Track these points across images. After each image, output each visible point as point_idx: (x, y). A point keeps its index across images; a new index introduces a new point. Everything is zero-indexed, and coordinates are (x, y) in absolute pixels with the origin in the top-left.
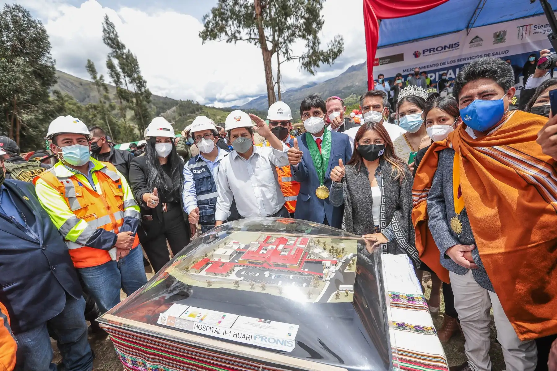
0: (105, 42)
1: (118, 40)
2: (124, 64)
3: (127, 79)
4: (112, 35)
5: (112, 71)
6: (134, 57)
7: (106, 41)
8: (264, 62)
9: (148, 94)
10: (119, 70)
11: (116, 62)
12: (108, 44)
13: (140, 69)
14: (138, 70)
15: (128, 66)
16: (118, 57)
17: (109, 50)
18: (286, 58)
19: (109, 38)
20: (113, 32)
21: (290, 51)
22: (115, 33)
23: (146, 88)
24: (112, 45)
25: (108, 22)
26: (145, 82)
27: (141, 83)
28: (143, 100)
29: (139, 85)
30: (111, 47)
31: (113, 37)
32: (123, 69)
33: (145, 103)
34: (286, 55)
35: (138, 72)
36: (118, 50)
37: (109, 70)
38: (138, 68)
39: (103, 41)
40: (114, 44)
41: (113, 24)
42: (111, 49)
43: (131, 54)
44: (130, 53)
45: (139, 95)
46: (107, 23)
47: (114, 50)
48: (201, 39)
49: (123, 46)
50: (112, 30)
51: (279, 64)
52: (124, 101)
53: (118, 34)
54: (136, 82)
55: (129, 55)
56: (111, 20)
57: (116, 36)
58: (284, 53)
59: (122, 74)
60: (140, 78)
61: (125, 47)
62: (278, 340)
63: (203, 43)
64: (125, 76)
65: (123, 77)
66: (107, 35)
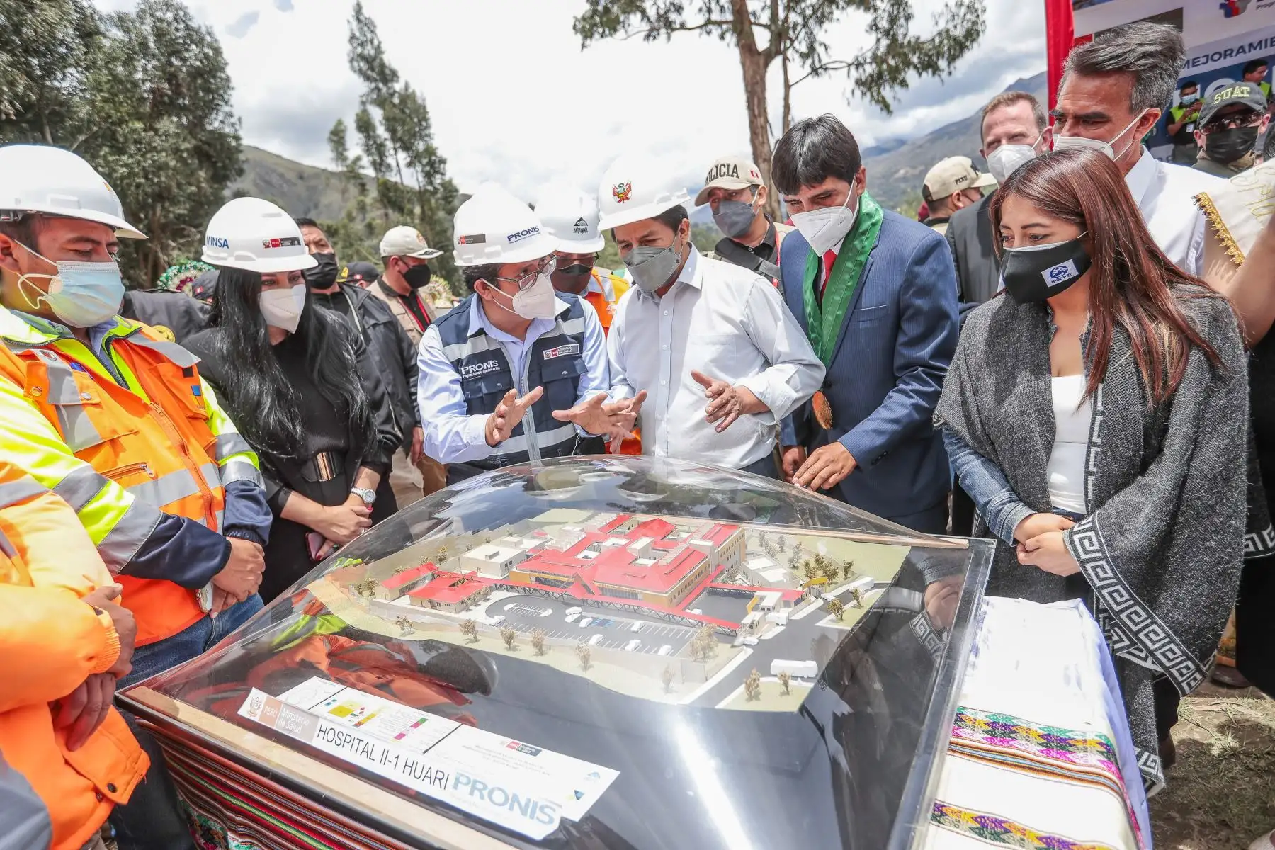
0: (353, 68)
1: (382, 60)
2: (394, 119)
3: (403, 157)
4: (368, 50)
5: (368, 137)
6: (420, 101)
7: (355, 64)
8: (746, 86)
9: (451, 191)
11: (377, 114)
12: (361, 72)
13: (432, 131)
14: (427, 132)
15: (403, 123)
16: (381, 102)
17: (362, 87)
18: (808, 69)
19: (362, 57)
20: (372, 42)
21: (820, 50)
22: (376, 43)
23: (447, 178)
24: (369, 72)
25: (362, 18)
26: (443, 161)
27: (431, 163)
28: (438, 208)
29: (428, 168)
30: (368, 78)
31: (372, 52)
32: (392, 131)
33: (441, 214)
34: (809, 61)
35: (428, 135)
36: (381, 85)
37: (361, 136)
38: (428, 127)
39: (348, 65)
40: (372, 69)
41: (372, 23)
42: (367, 83)
43: (414, 92)
44: (410, 91)
45: (428, 194)
46: (359, 20)
47: (373, 85)
48: (579, 37)
49: (394, 74)
50: (369, 36)
51: (787, 86)
52: (394, 211)
53: (383, 47)
54: (420, 162)
55: (408, 96)
56: (366, 12)
57: (378, 50)
58: (804, 56)
59: (389, 144)
60: (430, 151)
61: (398, 77)
62: (515, 799)
63: (583, 46)
64: (395, 150)
65: (392, 152)
66: (359, 50)
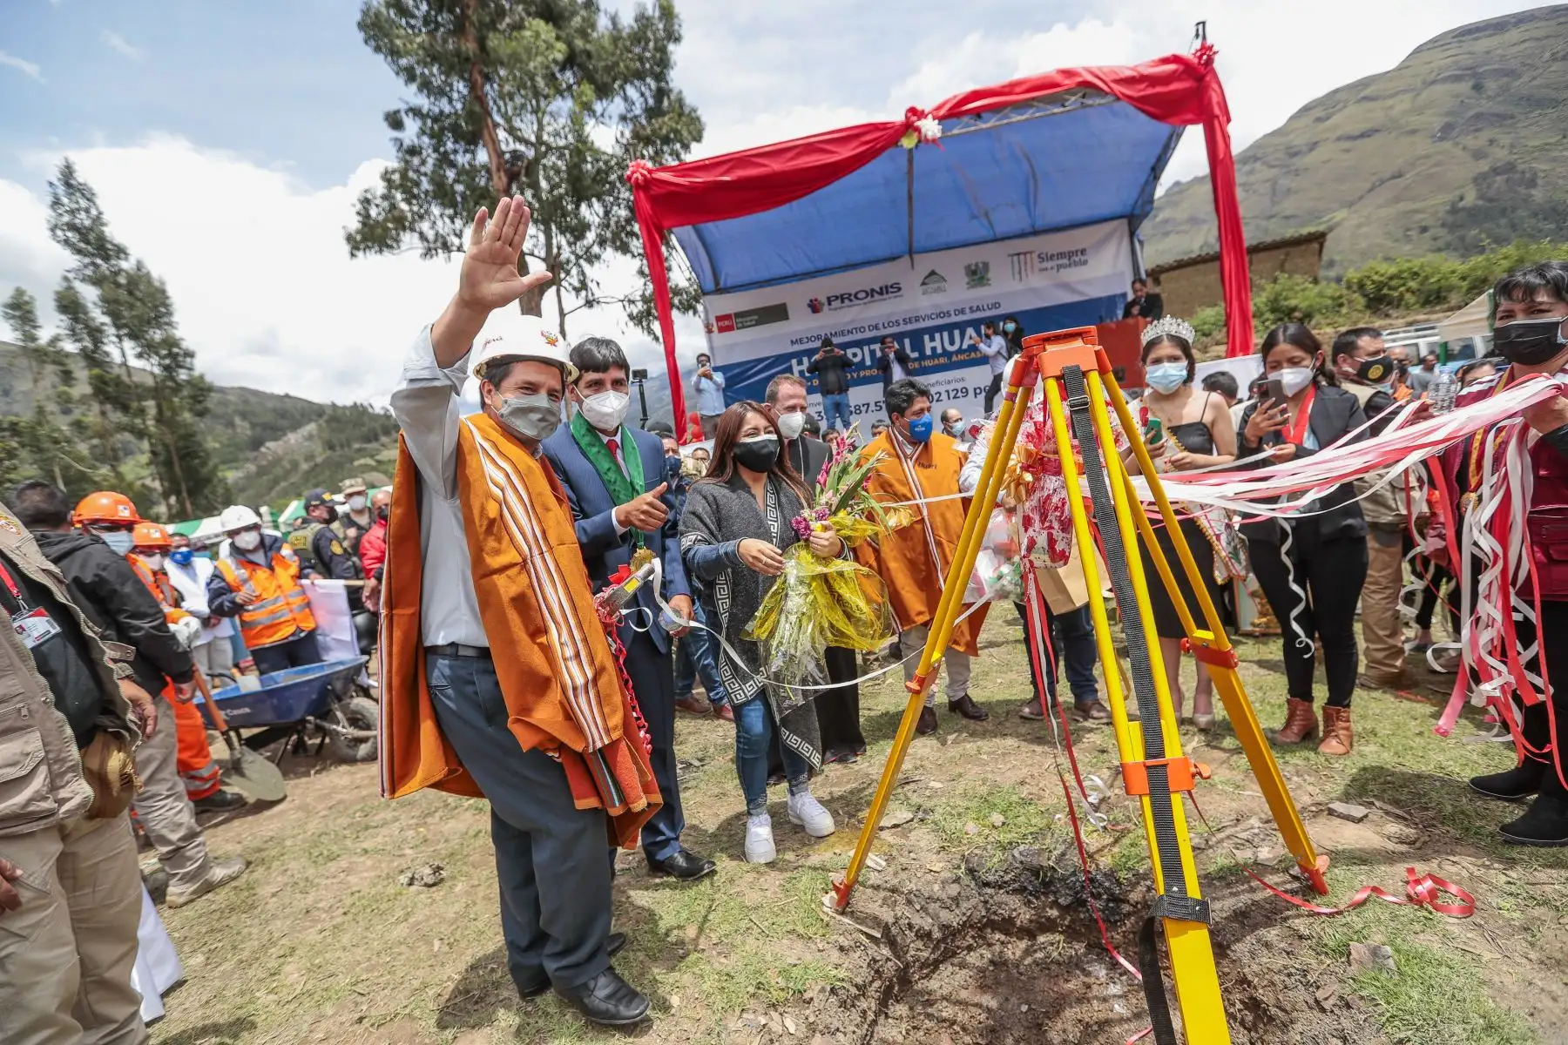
0: (54, 236)
1: (102, 232)
2: (116, 302)
3: (128, 345)
4: (83, 220)
5: (76, 320)
6: (157, 284)
7: (59, 233)
9: (202, 389)
10: (99, 317)
11: (89, 294)
12: (67, 242)
13: (175, 318)
14: (165, 320)
15: (131, 307)
16: (97, 281)
17: (71, 260)
18: (581, 301)
19: (72, 227)
20: (87, 211)
21: (592, 286)
22: (94, 212)
23: (196, 373)
24: (82, 245)
25: (72, 182)
26: (190, 354)
27: (174, 355)
28: (181, 408)
29: (167, 361)
30: (79, 252)
31: (87, 223)
32: (115, 317)
33: (187, 416)
34: (583, 293)
35: (169, 324)
36: (99, 261)
37: (64, 317)
38: (169, 314)
39: (49, 233)
40: (88, 242)
41: (88, 189)
42: (78, 257)
43: (148, 274)
44: (144, 271)
45: (168, 391)
46: (67, 184)
47: (87, 260)
48: (350, 249)
49: (121, 251)
50: (83, 203)
51: (562, 314)
52: (115, 409)
53: (105, 217)
54: (157, 354)
55: (140, 277)
56: (81, 176)
57: (98, 220)
58: (577, 290)
59: (111, 331)
60: (171, 343)
61: (125, 253)
64: (119, 337)
65: (115, 339)
66: (66, 218)
